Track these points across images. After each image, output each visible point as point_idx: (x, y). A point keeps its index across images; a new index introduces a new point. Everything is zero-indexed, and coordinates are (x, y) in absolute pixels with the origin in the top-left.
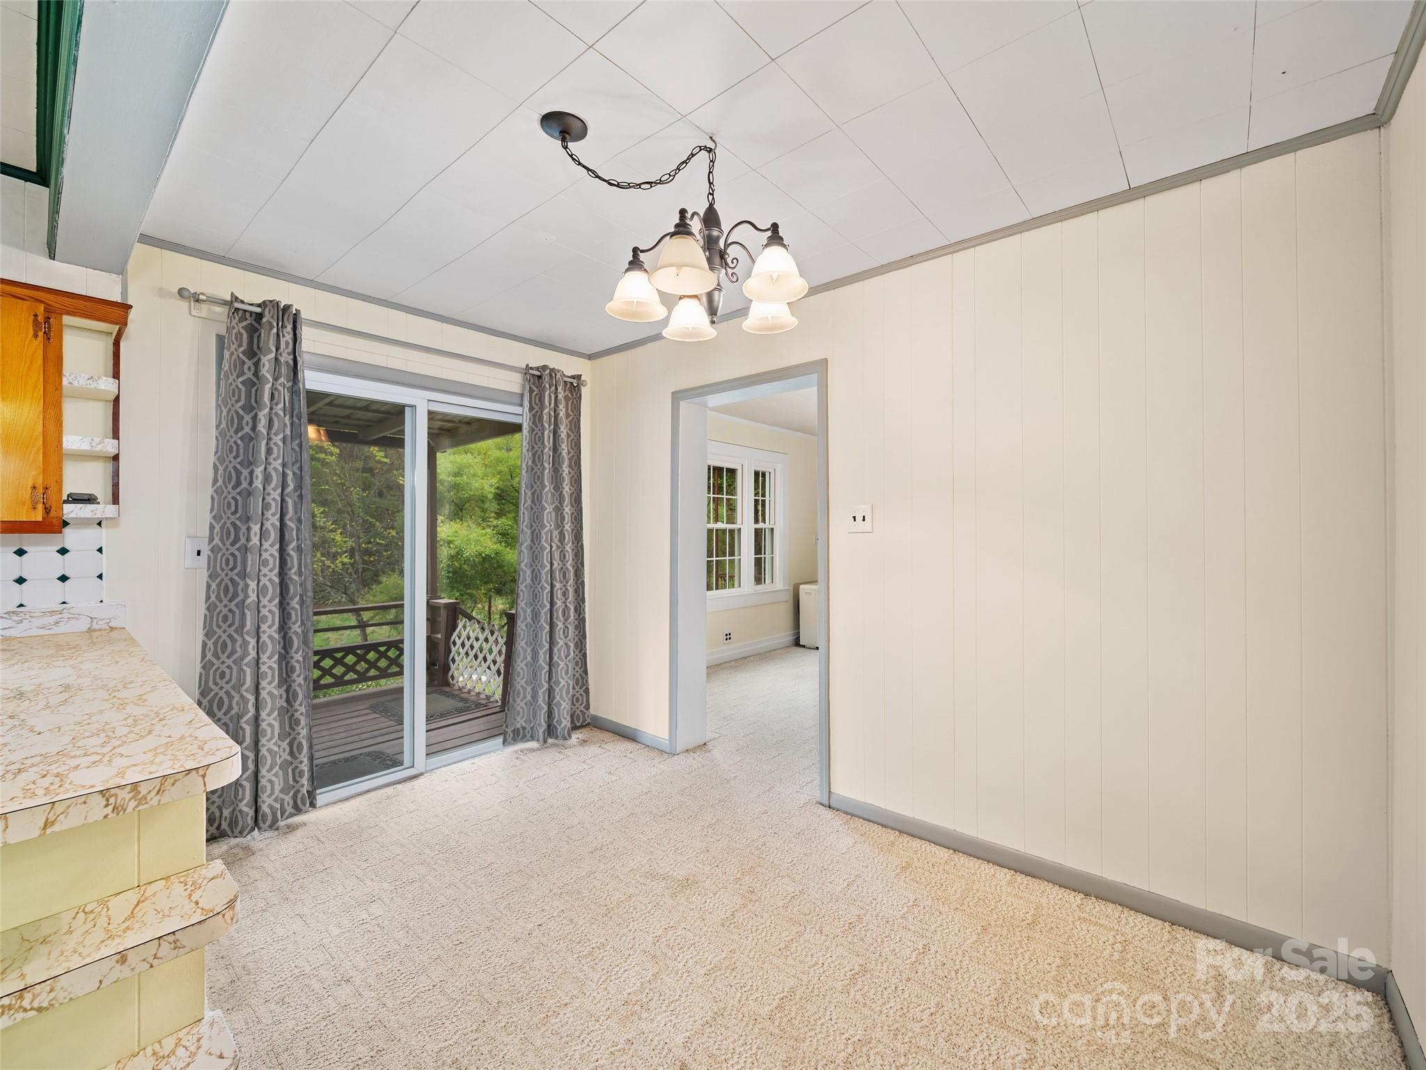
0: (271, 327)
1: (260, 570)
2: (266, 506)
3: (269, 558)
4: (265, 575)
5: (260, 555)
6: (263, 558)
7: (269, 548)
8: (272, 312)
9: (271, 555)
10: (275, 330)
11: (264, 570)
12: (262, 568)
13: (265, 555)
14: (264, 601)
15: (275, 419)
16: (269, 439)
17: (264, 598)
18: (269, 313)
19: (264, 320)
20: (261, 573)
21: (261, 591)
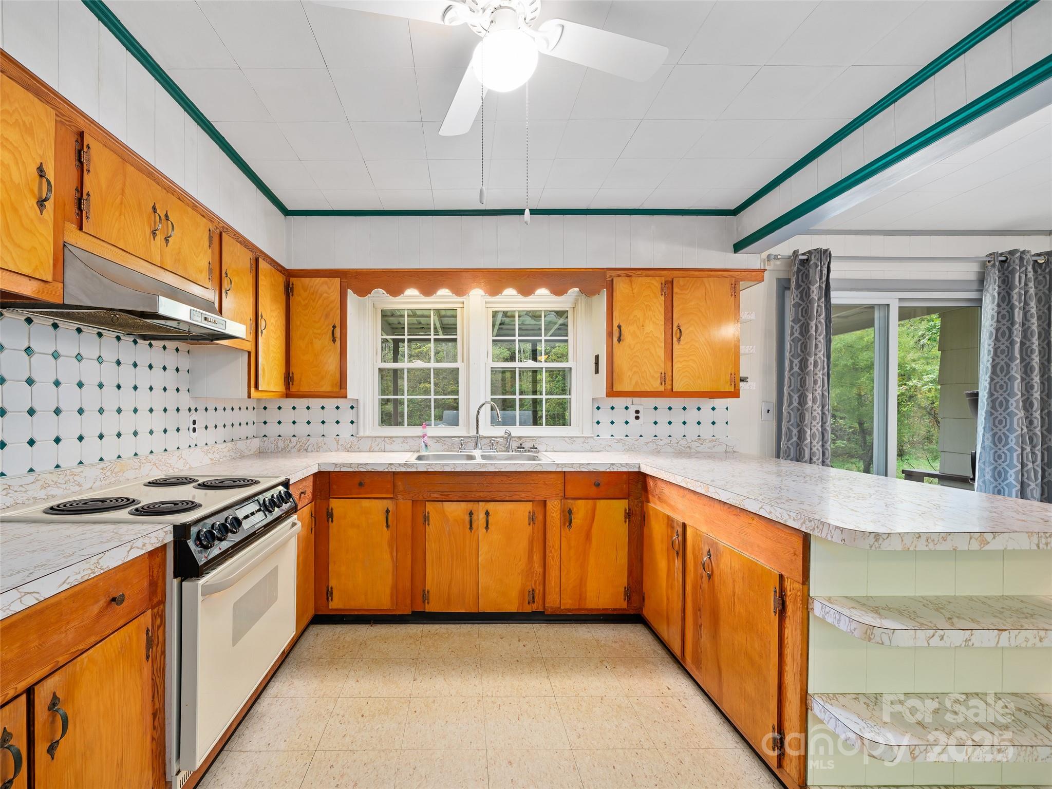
0: (817, 267)
1: (811, 423)
2: (815, 382)
3: (817, 415)
4: (815, 426)
5: (812, 413)
6: (813, 415)
7: (817, 409)
8: (817, 257)
9: (818, 413)
10: (819, 268)
11: (814, 423)
12: (813, 421)
13: (815, 413)
14: (815, 443)
15: (819, 325)
16: (816, 339)
17: (814, 440)
18: (815, 257)
19: (812, 262)
20: (812, 425)
21: (813, 436)
